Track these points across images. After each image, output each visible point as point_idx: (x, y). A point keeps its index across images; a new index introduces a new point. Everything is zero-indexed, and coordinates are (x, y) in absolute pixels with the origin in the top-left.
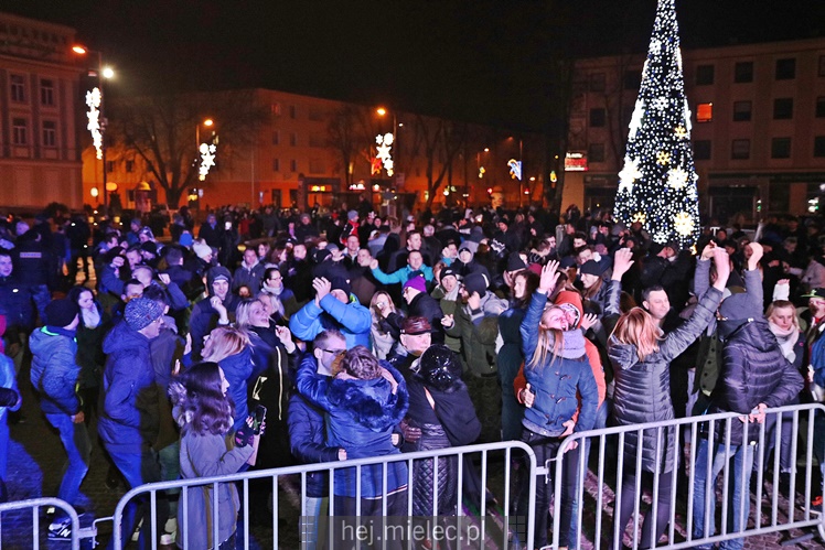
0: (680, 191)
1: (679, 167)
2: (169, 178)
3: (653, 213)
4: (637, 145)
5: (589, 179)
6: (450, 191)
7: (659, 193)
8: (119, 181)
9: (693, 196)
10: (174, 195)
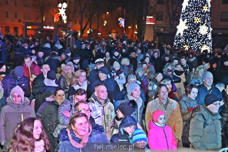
0: (204, 36)
1: (204, 24)
3: (192, 45)
4: (186, 14)
5: (156, 28)
6: (90, 31)
7: (195, 36)
9: (210, 38)
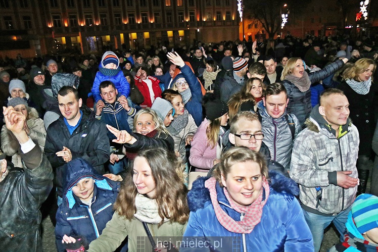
2: (270, 29)
8: (252, 31)
10: (272, 35)
